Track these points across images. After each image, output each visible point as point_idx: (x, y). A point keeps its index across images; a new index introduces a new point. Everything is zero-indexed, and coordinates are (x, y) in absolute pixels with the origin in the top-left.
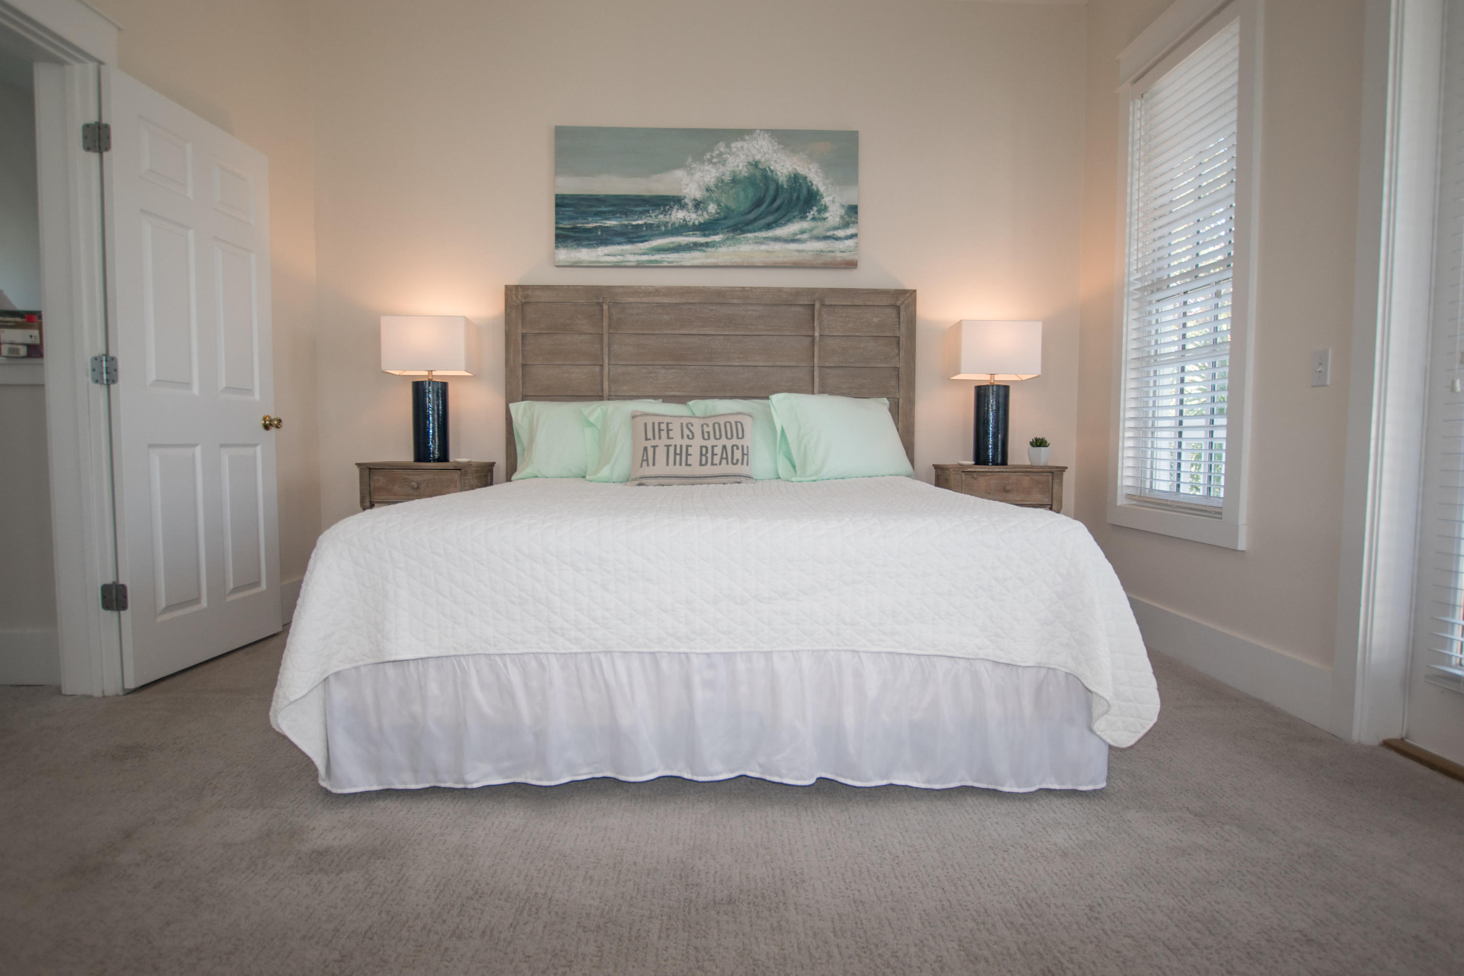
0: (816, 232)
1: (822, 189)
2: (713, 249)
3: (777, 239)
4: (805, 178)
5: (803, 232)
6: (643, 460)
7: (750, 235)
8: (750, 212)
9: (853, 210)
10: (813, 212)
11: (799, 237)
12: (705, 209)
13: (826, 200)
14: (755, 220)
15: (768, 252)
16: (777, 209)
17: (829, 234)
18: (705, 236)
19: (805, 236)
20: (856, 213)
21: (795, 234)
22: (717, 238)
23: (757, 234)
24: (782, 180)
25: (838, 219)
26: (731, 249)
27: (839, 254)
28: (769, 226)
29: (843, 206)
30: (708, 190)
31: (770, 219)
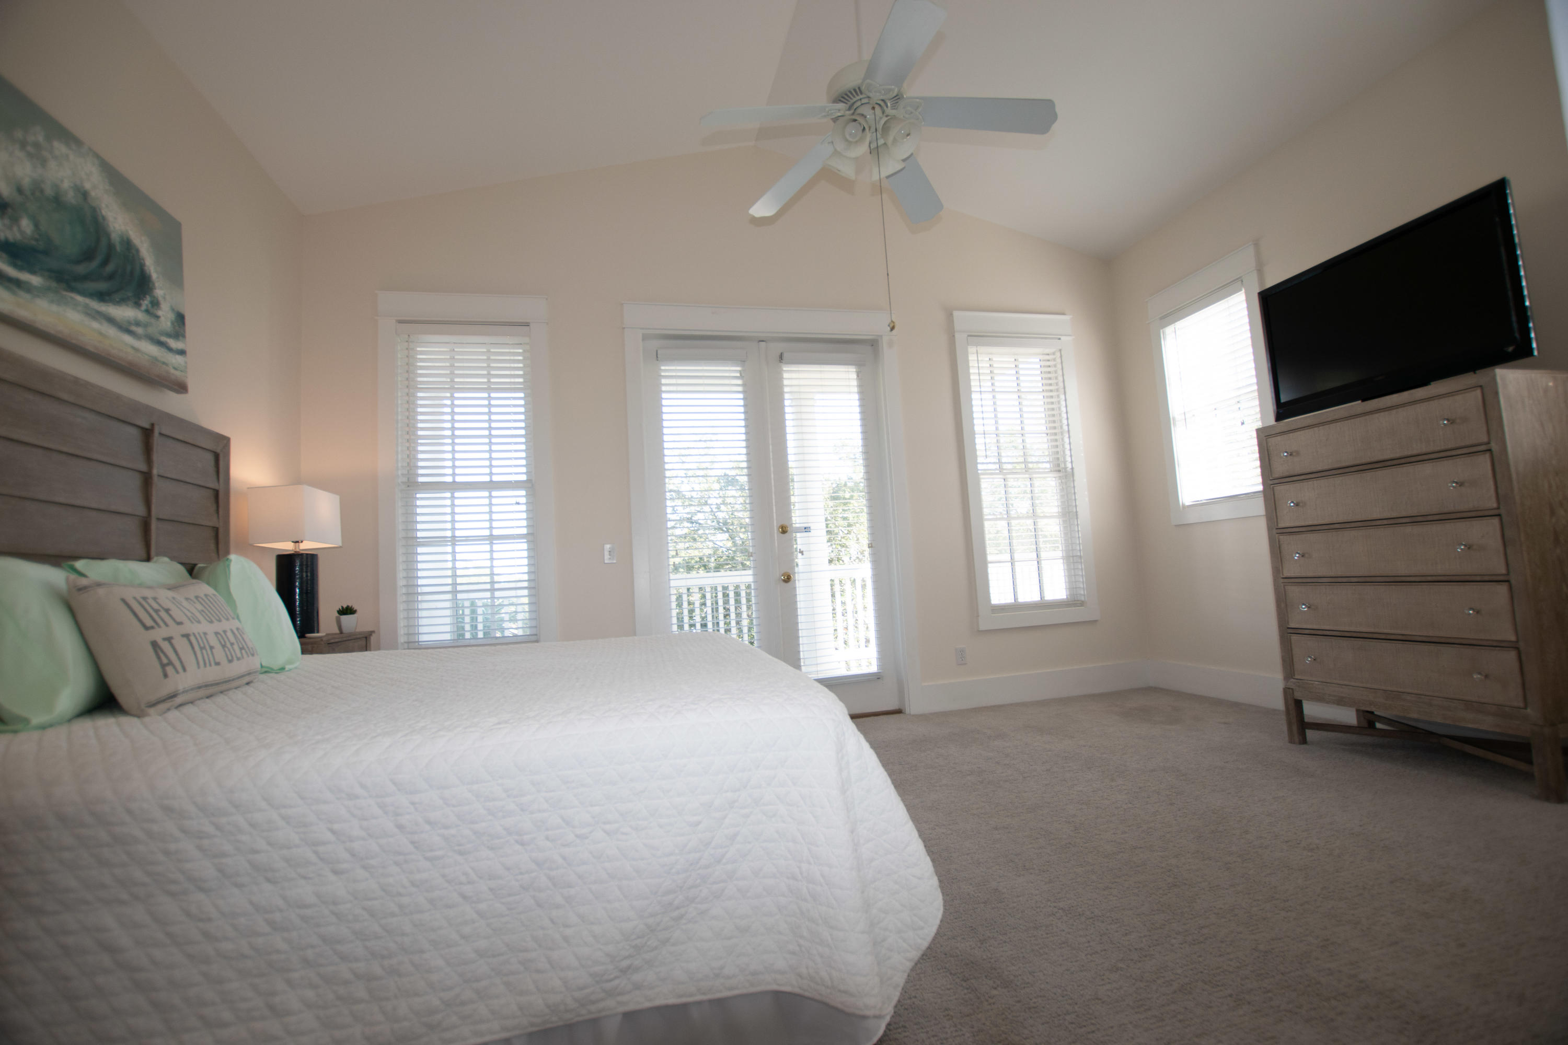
0: (150, 330)
1: (154, 276)
2: (28, 296)
3: (111, 320)
4: (138, 251)
5: (138, 324)
6: (163, 666)
7: (79, 298)
8: (78, 262)
9: (180, 318)
10: (146, 303)
11: (134, 328)
12: (15, 220)
13: (159, 292)
14: (86, 278)
15: (101, 334)
16: (111, 277)
17: (163, 339)
18: (15, 266)
19: (140, 330)
20: (184, 324)
21: (129, 323)
22: (35, 280)
23: (88, 301)
24: (115, 237)
25: (169, 324)
26: (54, 308)
27: (172, 371)
28: (102, 296)
29: (173, 310)
30: (20, 190)
31: (103, 286)
